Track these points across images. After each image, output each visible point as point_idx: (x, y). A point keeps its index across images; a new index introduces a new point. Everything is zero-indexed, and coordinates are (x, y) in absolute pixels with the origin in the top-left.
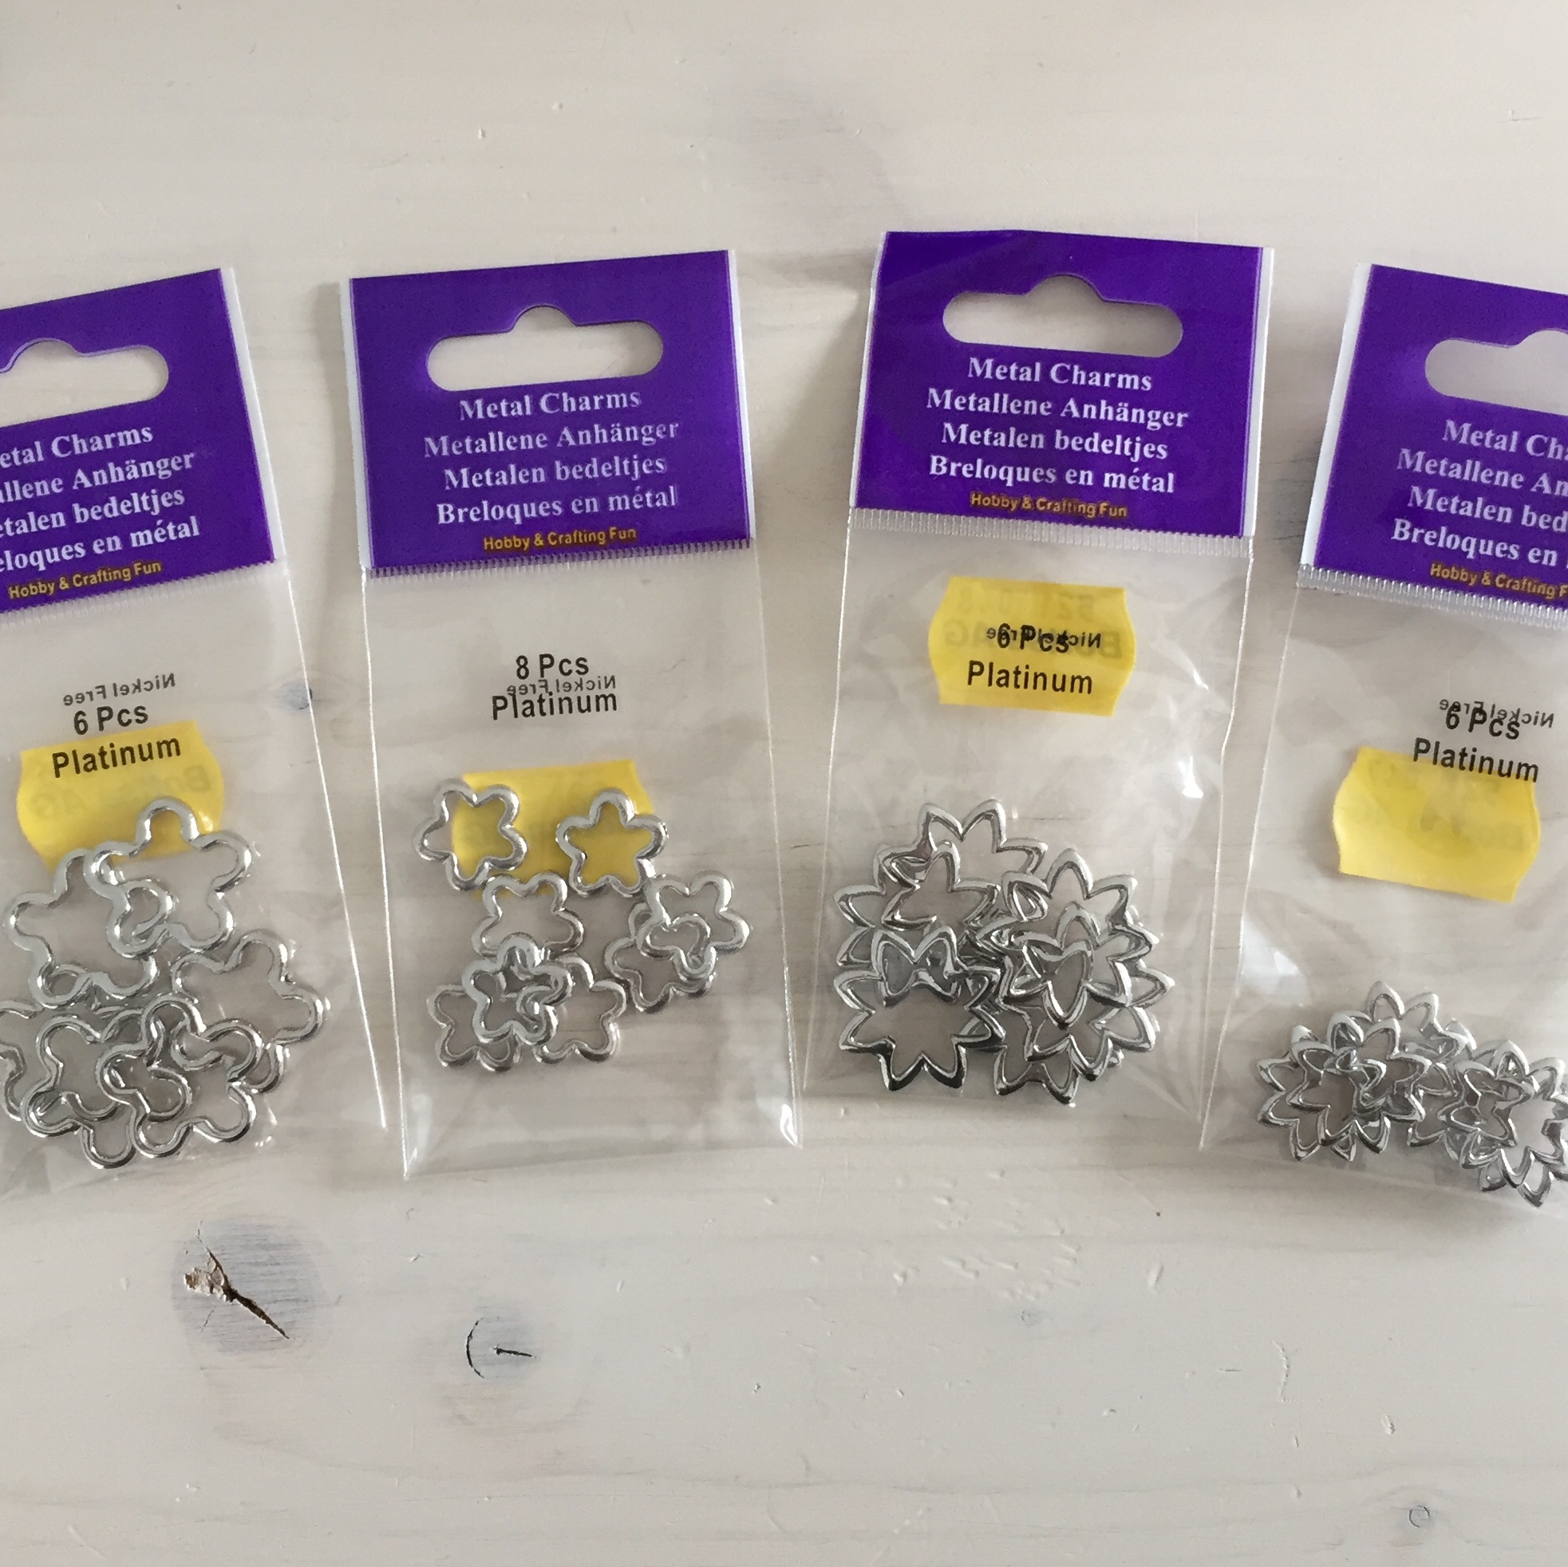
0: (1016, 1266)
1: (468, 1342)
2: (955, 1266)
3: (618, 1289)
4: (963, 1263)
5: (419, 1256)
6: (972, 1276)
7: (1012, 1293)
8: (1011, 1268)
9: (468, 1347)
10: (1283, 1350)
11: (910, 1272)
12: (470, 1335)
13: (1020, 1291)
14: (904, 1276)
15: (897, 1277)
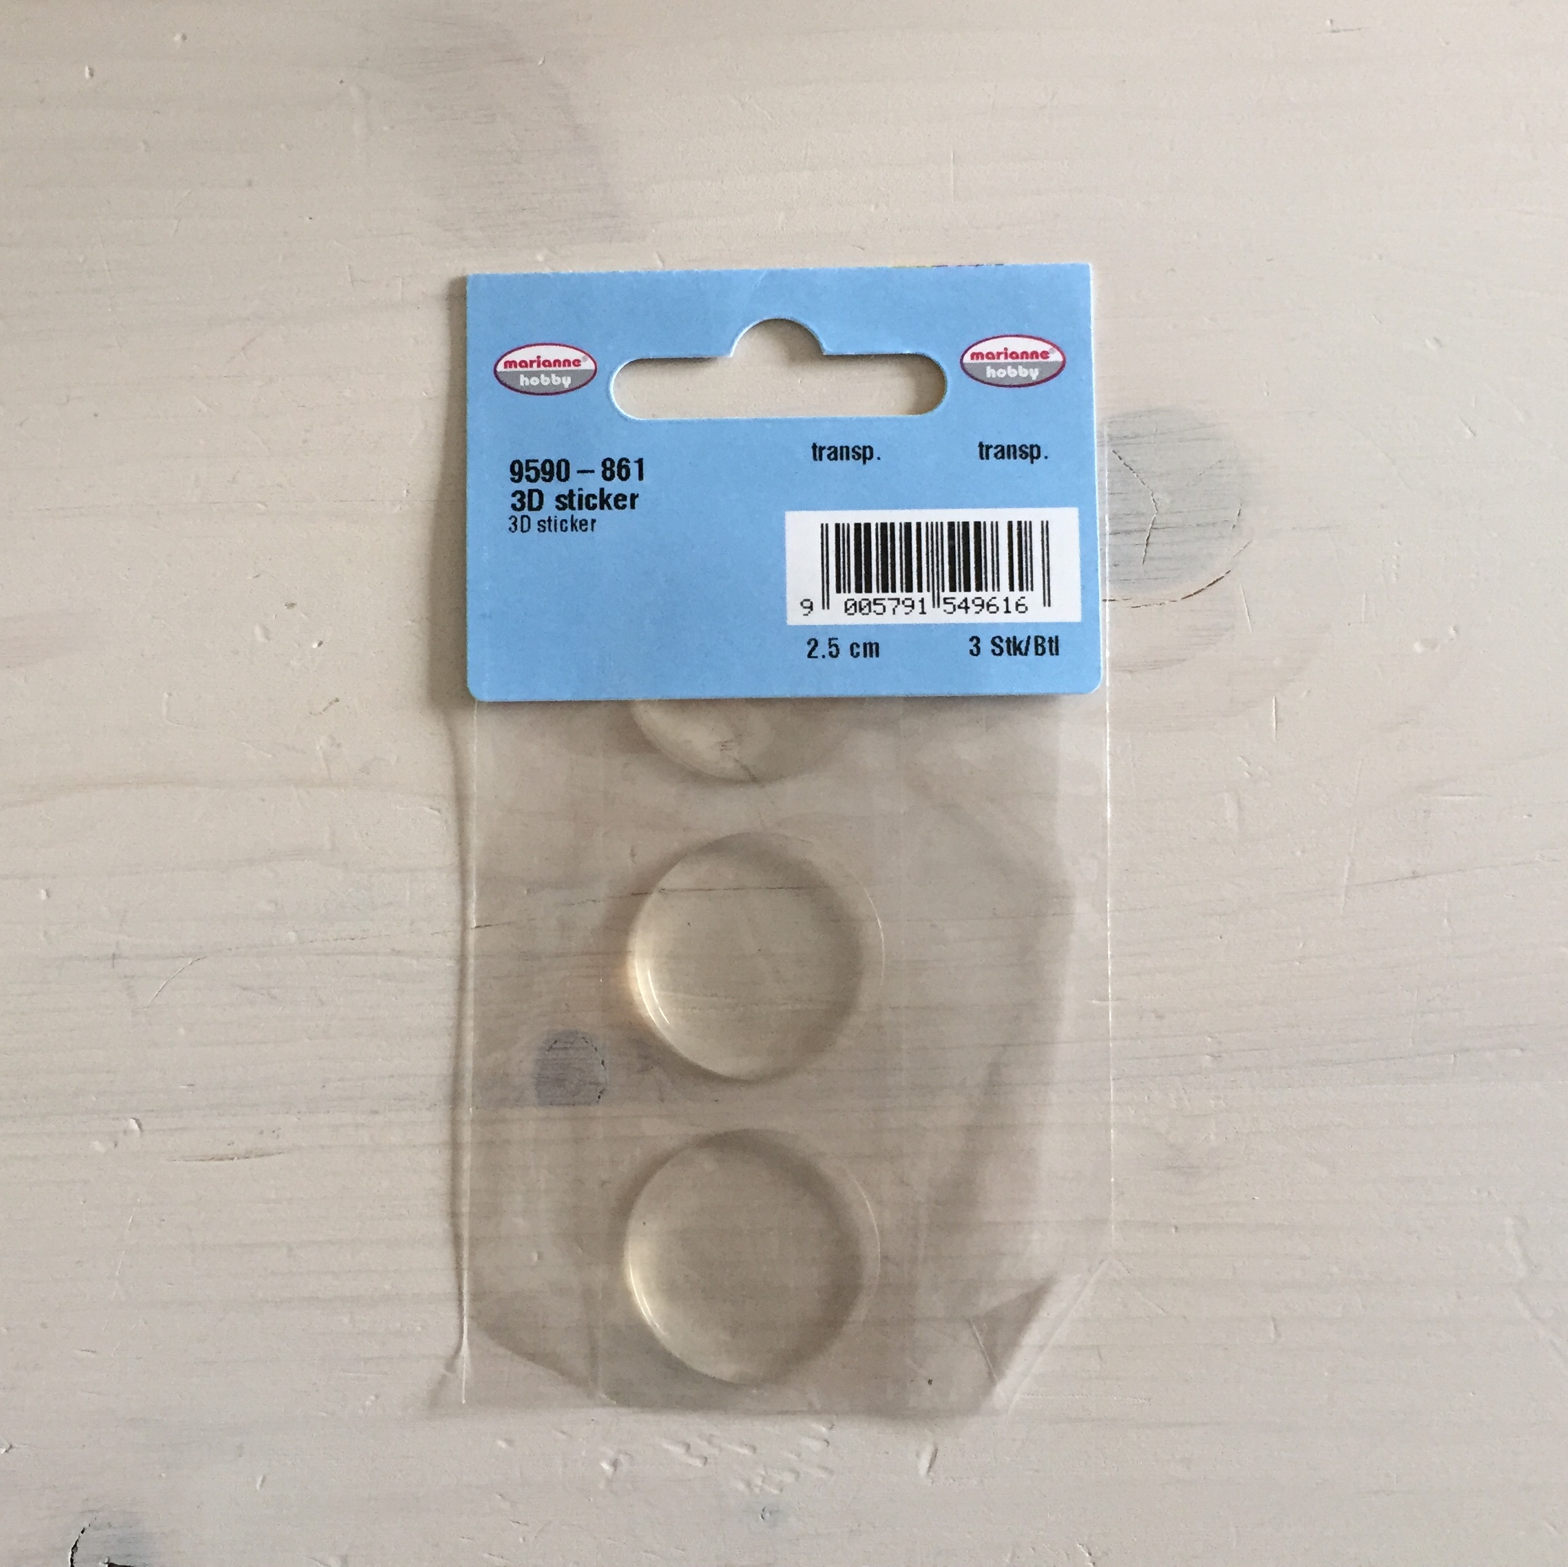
0: (754, 1449)
1: (72, 1555)
2: (678, 1451)
3: (258, 1486)
4: (688, 1447)
5: (11, 1447)
6: (698, 1463)
7: (749, 1484)
8: (745, 1451)
9: (72, 1560)
10: (1090, 1554)
11: (622, 1458)
12: (75, 1545)
13: (759, 1482)
14: (615, 1464)
15: (606, 1466)
